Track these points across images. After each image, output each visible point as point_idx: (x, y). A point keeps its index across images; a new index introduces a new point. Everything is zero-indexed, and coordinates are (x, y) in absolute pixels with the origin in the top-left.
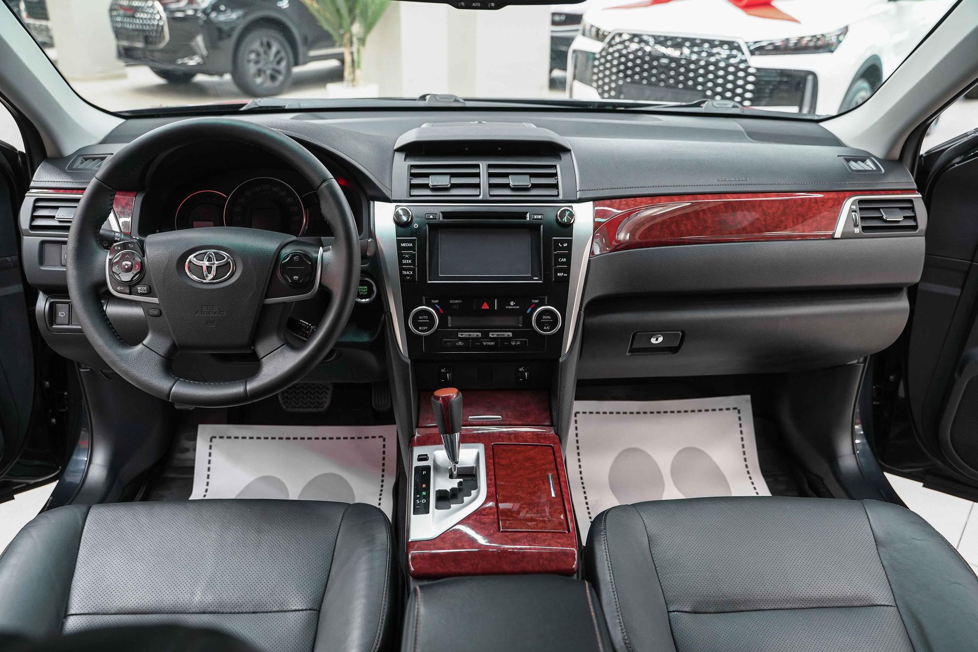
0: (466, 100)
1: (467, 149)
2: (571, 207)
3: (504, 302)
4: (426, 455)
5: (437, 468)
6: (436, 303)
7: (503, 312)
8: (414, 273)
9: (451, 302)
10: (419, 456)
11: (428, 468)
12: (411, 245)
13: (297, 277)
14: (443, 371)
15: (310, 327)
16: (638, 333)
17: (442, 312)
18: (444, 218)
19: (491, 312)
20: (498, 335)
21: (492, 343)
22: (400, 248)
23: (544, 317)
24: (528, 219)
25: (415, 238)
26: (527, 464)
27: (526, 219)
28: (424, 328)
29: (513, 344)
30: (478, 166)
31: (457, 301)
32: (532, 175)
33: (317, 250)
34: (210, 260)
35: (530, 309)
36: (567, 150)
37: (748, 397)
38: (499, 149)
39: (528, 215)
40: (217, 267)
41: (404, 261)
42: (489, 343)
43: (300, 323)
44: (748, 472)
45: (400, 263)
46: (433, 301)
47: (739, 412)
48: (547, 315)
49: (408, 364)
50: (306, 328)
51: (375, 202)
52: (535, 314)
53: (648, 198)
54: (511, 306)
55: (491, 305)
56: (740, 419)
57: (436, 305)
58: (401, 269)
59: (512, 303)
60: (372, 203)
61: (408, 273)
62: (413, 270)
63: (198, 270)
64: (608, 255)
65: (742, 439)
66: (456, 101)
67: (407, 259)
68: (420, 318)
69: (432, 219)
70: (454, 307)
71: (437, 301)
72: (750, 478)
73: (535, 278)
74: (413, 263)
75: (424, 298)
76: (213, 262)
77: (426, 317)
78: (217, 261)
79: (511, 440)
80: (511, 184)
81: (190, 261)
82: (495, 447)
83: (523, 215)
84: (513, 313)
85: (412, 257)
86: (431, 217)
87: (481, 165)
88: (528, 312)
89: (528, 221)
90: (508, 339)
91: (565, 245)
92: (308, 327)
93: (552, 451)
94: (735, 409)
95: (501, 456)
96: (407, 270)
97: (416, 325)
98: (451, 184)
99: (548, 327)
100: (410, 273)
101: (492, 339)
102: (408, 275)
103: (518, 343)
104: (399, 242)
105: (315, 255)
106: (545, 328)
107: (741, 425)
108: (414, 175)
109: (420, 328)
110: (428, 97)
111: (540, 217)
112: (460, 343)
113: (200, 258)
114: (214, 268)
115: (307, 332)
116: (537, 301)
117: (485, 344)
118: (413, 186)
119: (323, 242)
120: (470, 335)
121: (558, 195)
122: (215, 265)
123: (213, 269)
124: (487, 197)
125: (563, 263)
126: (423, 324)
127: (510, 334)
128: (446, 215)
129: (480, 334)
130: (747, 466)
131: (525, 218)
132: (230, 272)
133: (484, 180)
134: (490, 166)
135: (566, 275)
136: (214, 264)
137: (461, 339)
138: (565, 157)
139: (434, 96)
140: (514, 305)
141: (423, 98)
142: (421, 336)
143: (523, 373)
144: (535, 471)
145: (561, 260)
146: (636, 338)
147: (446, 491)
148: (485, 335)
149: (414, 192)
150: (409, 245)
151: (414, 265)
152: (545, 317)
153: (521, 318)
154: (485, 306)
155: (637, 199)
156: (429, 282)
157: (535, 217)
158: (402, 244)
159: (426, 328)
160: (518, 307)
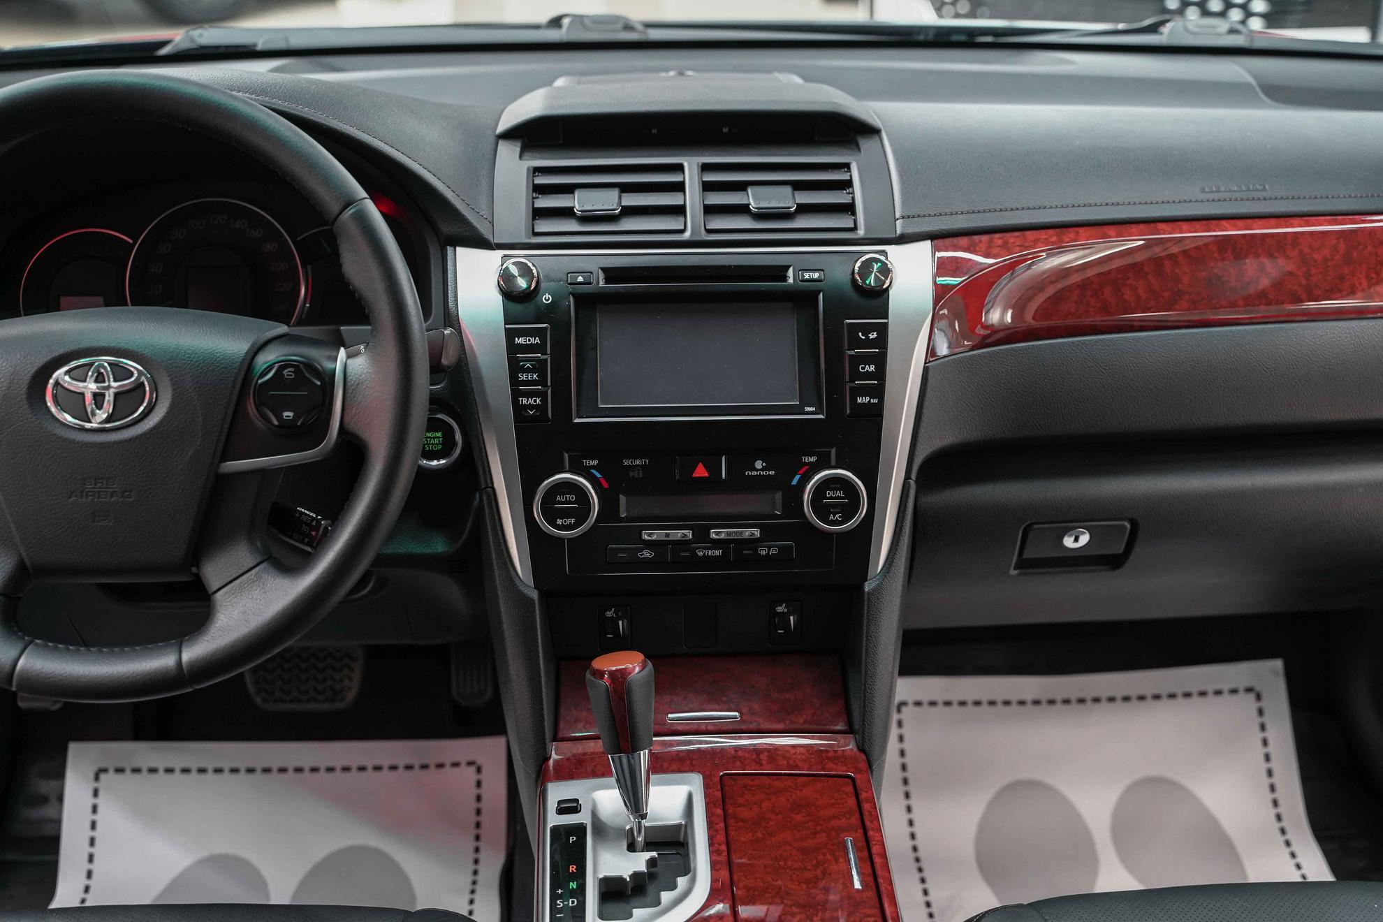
0: (649, 25)
1: (654, 131)
2: (884, 253)
3: (741, 461)
4: (576, 801)
5: (601, 829)
6: (593, 467)
7: (740, 484)
8: (544, 400)
9: (626, 462)
10: (560, 802)
11: (580, 830)
12: (537, 340)
13: (291, 414)
14: (609, 614)
15: (319, 522)
16: (1035, 526)
17: (605, 485)
18: (607, 281)
19: (712, 485)
20: (728, 534)
21: (717, 553)
22: (512, 348)
23: (829, 493)
24: (791, 281)
25: (545, 325)
26: (799, 818)
27: (786, 281)
28: (568, 522)
29: (763, 553)
30: (679, 168)
31: (638, 462)
32: (798, 186)
33: (334, 354)
34: (100, 379)
35: (798, 477)
36: (871, 131)
37: (1278, 664)
38: (725, 130)
39: (790, 272)
40: (116, 395)
41: (523, 377)
42: (710, 553)
43: (297, 515)
44: (1283, 831)
45: (514, 381)
46: (587, 463)
47: (1259, 697)
48: (837, 490)
49: (533, 600)
50: (310, 525)
51: (458, 248)
52: (809, 487)
53: (1051, 232)
54: (757, 470)
55: (714, 468)
56: (1261, 712)
57: (594, 471)
58: (516, 394)
59: (759, 464)
60: (450, 250)
61: (531, 401)
62: (543, 395)
63: (75, 402)
64: (965, 357)
65: (1267, 758)
66: (628, 27)
67: (528, 370)
68: (558, 498)
69: (580, 283)
70: (631, 474)
71: (594, 463)
72: (1288, 844)
73: (807, 409)
74: (542, 381)
75: (566, 455)
76: (106, 384)
77: (572, 497)
78: (115, 381)
79: (762, 765)
80: (753, 205)
81: (57, 383)
82: (728, 781)
83: (779, 273)
84: (761, 484)
85: (539, 367)
86: (580, 279)
87: (686, 165)
88: (794, 482)
89: (791, 284)
90: (752, 542)
91: (873, 336)
92: (314, 523)
93: (850, 789)
94: (1249, 690)
95: (740, 800)
96: (528, 395)
97: (550, 516)
98: (622, 207)
99: (837, 516)
100: (535, 401)
101: (717, 544)
102: (531, 407)
103: (774, 551)
104: (510, 335)
105: (328, 365)
106: (831, 517)
107: (1263, 727)
108: (540, 190)
109: (559, 522)
110: (566, 21)
111: (816, 275)
112: (647, 553)
113: (79, 374)
114: (109, 397)
115: (314, 533)
116: (813, 459)
117: (700, 554)
118: (538, 213)
119: (345, 336)
120: (667, 535)
121: (855, 229)
122: (112, 391)
123: (107, 398)
124: (699, 234)
125: (868, 376)
126: (565, 513)
127: (756, 532)
128: (612, 274)
129: (689, 534)
130: (1279, 818)
131: (785, 278)
132: (145, 404)
133: (692, 198)
134: (706, 168)
135: (876, 401)
136: (109, 387)
137: (650, 545)
138: (866, 144)
139: (579, 19)
140: (762, 470)
141: (556, 22)
142: (560, 540)
143: (785, 617)
144: (815, 833)
145: (863, 368)
146: (1031, 534)
147: (619, 880)
148: (702, 535)
149: (543, 226)
150: (532, 340)
151: (545, 385)
152: (831, 493)
153: (778, 496)
154: (701, 472)
155: (1028, 233)
156: (577, 420)
157: (807, 276)
158: (517, 339)
159: (573, 521)
160: (772, 473)
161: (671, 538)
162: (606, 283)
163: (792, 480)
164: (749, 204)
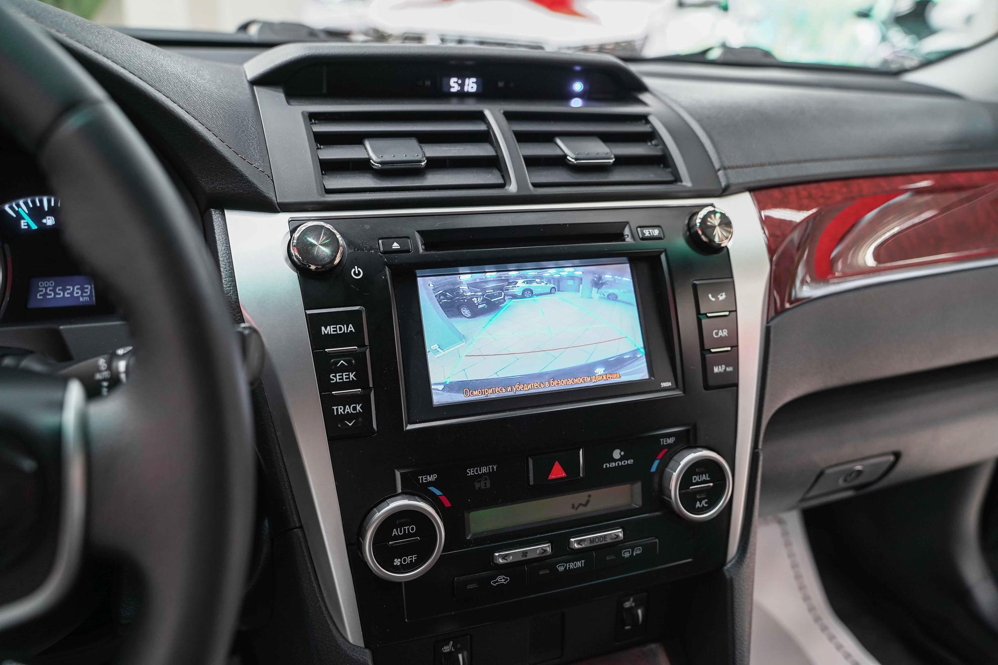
3: (599, 453)
6: (433, 485)
7: (598, 478)
8: (366, 407)
9: (471, 472)
12: (351, 328)
14: (446, 649)
16: (828, 471)
17: (447, 504)
18: (428, 246)
19: (571, 483)
20: (592, 540)
21: (579, 564)
22: (318, 341)
23: (695, 479)
24: (629, 240)
25: (357, 308)
27: (624, 240)
28: (408, 560)
29: (627, 555)
30: (480, 117)
31: (484, 470)
32: (607, 137)
35: (656, 463)
39: (627, 231)
41: (336, 378)
42: (572, 566)
44: (817, 618)
45: (325, 385)
46: (423, 479)
48: (702, 473)
51: (226, 212)
52: (675, 474)
54: (615, 461)
55: (571, 466)
57: (432, 489)
58: (328, 402)
59: (617, 454)
60: (216, 216)
61: (349, 409)
62: (363, 399)
65: (794, 565)
67: (342, 369)
68: (395, 532)
69: (396, 251)
70: (477, 485)
71: (432, 478)
73: (664, 385)
74: (361, 381)
75: (398, 474)
77: (412, 529)
80: (571, 158)
83: (615, 231)
84: (619, 476)
85: (357, 363)
86: (396, 246)
87: (487, 113)
88: (653, 469)
89: (630, 244)
90: (614, 546)
91: (722, 297)
96: (345, 401)
97: (384, 555)
98: (428, 158)
99: (704, 502)
100: (355, 409)
101: (579, 553)
102: (349, 417)
103: (638, 551)
104: (314, 323)
106: (698, 505)
108: (322, 140)
109: (397, 562)
111: (656, 232)
112: (501, 579)
116: (671, 441)
117: (561, 569)
118: (329, 167)
120: (525, 553)
124: (529, 189)
125: (722, 341)
126: (401, 551)
127: (619, 532)
129: (547, 547)
131: (620, 237)
133: (507, 149)
134: (509, 117)
135: (730, 369)
137: (504, 568)
138: (645, 96)
140: (621, 460)
141: (244, 27)
142: (397, 585)
143: (632, 611)
145: (717, 334)
148: (561, 548)
149: (335, 182)
150: (344, 328)
151: (366, 387)
152: (697, 478)
153: (638, 486)
154: (558, 472)
156: (410, 427)
157: (647, 232)
158: (323, 328)
159: (414, 558)
160: (631, 462)
161: (529, 556)
162: (426, 249)
163: (651, 468)
164: (565, 156)
